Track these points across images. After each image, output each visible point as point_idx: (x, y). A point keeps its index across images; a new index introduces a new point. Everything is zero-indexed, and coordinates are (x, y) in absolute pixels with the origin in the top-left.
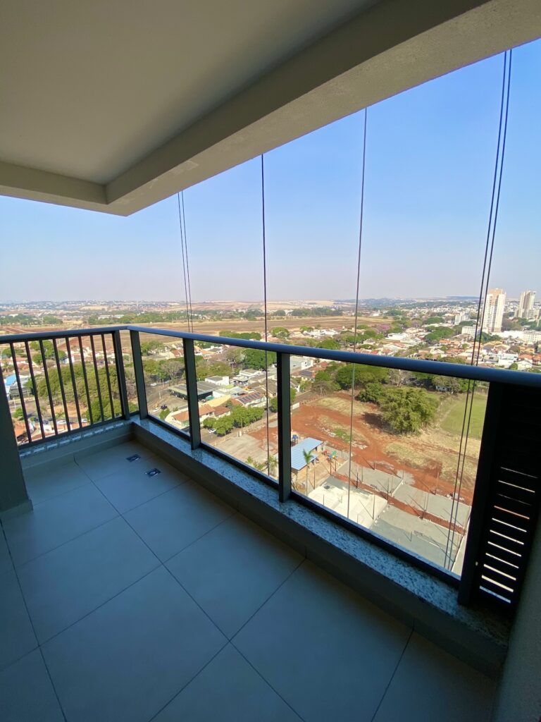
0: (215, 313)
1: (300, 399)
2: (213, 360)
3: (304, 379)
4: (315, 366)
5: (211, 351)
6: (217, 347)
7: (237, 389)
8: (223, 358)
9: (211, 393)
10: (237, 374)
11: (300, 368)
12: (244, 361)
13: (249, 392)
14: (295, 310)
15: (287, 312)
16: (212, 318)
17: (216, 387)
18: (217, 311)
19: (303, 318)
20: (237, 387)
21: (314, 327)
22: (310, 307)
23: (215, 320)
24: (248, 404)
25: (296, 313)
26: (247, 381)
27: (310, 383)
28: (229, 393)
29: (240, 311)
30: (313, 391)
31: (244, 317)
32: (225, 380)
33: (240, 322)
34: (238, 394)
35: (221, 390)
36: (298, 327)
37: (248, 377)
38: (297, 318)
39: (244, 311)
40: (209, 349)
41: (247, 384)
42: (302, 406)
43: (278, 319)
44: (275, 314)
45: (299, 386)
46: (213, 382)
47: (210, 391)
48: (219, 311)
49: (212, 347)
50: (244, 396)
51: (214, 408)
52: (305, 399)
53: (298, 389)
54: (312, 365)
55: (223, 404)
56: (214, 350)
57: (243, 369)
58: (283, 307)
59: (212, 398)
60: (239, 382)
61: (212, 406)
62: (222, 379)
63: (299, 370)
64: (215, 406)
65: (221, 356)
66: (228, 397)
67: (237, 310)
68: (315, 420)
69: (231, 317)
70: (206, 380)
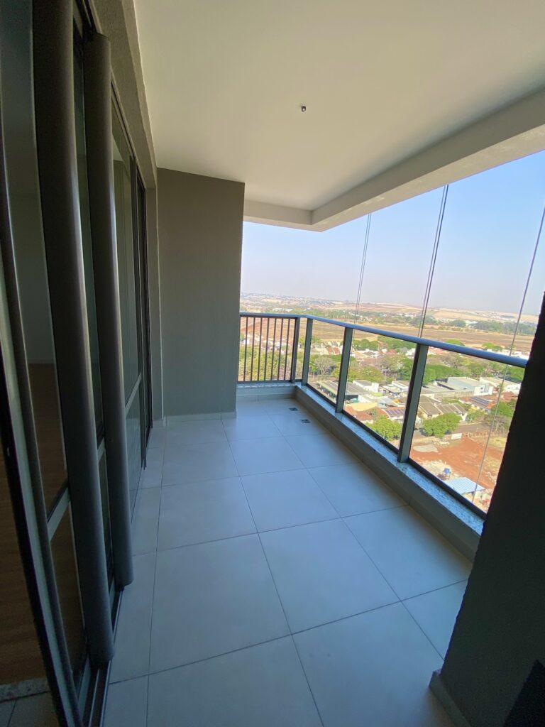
0: (377, 315)
1: (462, 429)
2: (365, 363)
3: (475, 408)
4: (494, 395)
5: (365, 353)
6: (372, 351)
8: (377, 364)
9: (356, 396)
10: (388, 383)
11: (472, 392)
12: (400, 371)
13: (399, 406)
14: (479, 322)
15: (468, 322)
16: (373, 320)
17: (363, 392)
18: (380, 313)
19: (491, 333)
20: (386, 397)
21: (503, 347)
22: (504, 320)
23: (376, 323)
24: (395, 418)
25: (480, 326)
26: (399, 393)
27: (482, 413)
28: (376, 401)
29: (407, 316)
30: (485, 424)
31: (411, 323)
32: (374, 387)
33: (404, 328)
34: (386, 405)
35: (367, 395)
36: (481, 343)
37: (401, 389)
38: (481, 332)
39: (412, 316)
41: (399, 396)
42: (465, 438)
43: (453, 330)
44: (451, 324)
45: (466, 414)
46: (361, 385)
48: (383, 313)
49: (367, 350)
50: (392, 408)
51: (357, 412)
52: (471, 431)
53: (464, 418)
54: (490, 392)
55: (367, 411)
56: (369, 354)
57: (397, 379)
58: (464, 316)
59: (357, 401)
60: (390, 392)
61: (355, 409)
62: (371, 385)
63: (471, 395)
64: (359, 410)
65: (374, 360)
66: (374, 405)
67: (404, 315)
69: (395, 321)
70: (354, 382)
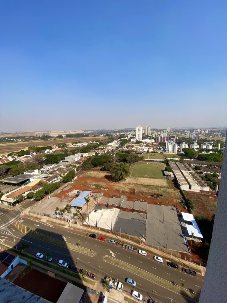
0: (23, 138)
1: (77, 174)
2: (27, 162)
3: (77, 165)
4: (81, 159)
5: (24, 157)
6: (28, 155)
7: (44, 175)
8: (33, 160)
9: (29, 180)
10: (42, 167)
11: (75, 160)
12: (45, 160)
13: (51, 176)
14: (67, 135)
15: (63, 136)
16: (22, 141)
17: (31, 176)
18: (24, 137)
19: (72, 138)
20: (43, 174)
21: (77, 142)
22: (74, 133)
23: (24, 142)
24: (51, 181)
25: (68, 136)
26: (48, 170)
27: (80, 166)
28: (39, 178)
29: (38, 136)
30: (82, 170)
31: (41, 139)
32: (36, 172)
33: (39, 141)
34: (44, 178)
35: (34, 177)
36: (70, 142)
37: (49, 168)
38: (69, 138)
39: (41, 136)
40: (23, 157)
41: (49, 171)
42: (78, 177)
43: (59, 139)
44: (58, 137)
45: (76, 169)
46: (29, 173)
47: (28, 178)
48: (26, 137)
49: (25, 156)
50: (48, 178)
51: (32, 187)
52: (79, 174)
53: (75, 170)
54: (80, 159)
55: (37, 184)
56: (26, 157)
57: (45, 165)
58: (61, 134)
59: (30, 182)
60: (44, 171)
61: (30, 186)
62: (34, 171)
63: (74, 161)
64: (32, 186)
65: (31, 159)
66: (39, 180)
67: (37, 136)
68: (85, 182)
69: (34, 139)
70: (24, 173)
